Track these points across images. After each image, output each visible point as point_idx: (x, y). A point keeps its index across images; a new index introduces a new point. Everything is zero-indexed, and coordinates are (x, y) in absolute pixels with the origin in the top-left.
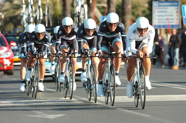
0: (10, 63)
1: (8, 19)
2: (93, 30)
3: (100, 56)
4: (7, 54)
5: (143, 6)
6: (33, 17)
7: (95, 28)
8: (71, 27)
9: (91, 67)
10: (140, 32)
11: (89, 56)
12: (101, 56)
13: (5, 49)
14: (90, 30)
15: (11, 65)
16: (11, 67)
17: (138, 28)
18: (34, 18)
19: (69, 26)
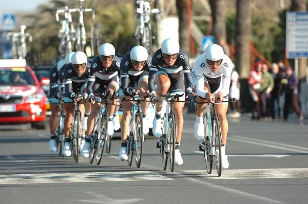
0: (41, 110)
1: (47, 41)
2: (143, 63)
3: (153, 99)
4: (36, 98)
5: (271, 21)
6: (71, 40)
7: (146, 59)
8: (111, 58)
9: (136, 116)
10: (211, 66)
11: (136, 99)
12: (155, 99)
13: (33, 89)
14: (138, 62)
15: (42, 113)
16: (42, 117)
17: (207, 60)
18: (73, 43)
19: (109, 57)
